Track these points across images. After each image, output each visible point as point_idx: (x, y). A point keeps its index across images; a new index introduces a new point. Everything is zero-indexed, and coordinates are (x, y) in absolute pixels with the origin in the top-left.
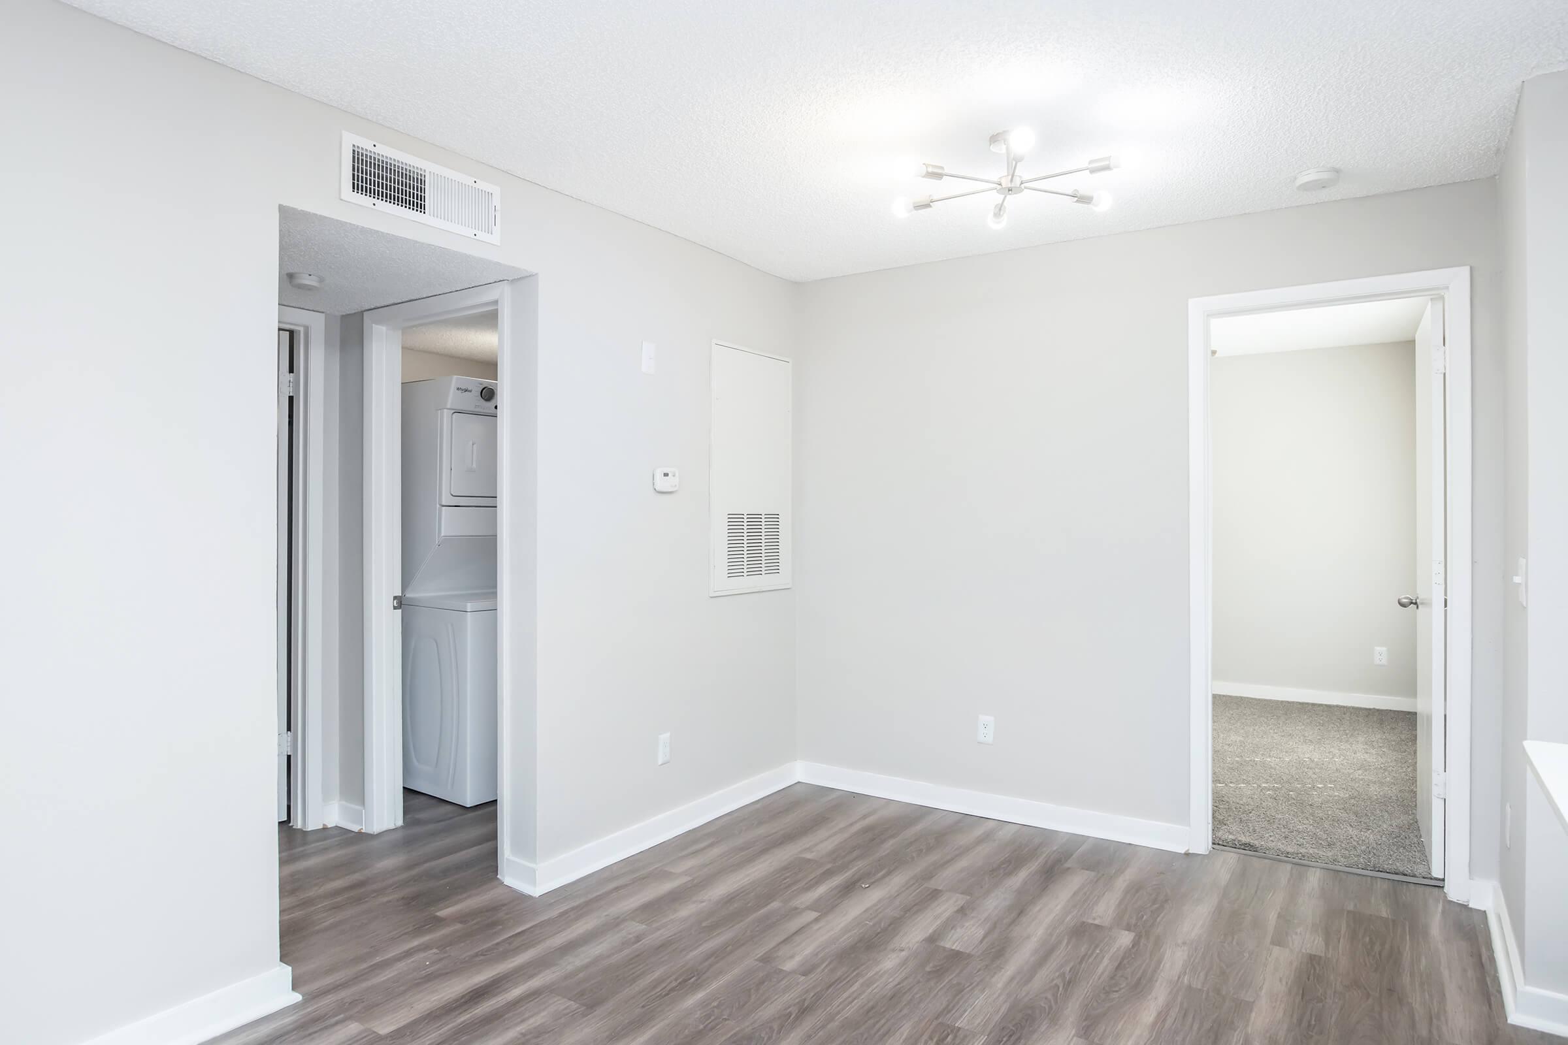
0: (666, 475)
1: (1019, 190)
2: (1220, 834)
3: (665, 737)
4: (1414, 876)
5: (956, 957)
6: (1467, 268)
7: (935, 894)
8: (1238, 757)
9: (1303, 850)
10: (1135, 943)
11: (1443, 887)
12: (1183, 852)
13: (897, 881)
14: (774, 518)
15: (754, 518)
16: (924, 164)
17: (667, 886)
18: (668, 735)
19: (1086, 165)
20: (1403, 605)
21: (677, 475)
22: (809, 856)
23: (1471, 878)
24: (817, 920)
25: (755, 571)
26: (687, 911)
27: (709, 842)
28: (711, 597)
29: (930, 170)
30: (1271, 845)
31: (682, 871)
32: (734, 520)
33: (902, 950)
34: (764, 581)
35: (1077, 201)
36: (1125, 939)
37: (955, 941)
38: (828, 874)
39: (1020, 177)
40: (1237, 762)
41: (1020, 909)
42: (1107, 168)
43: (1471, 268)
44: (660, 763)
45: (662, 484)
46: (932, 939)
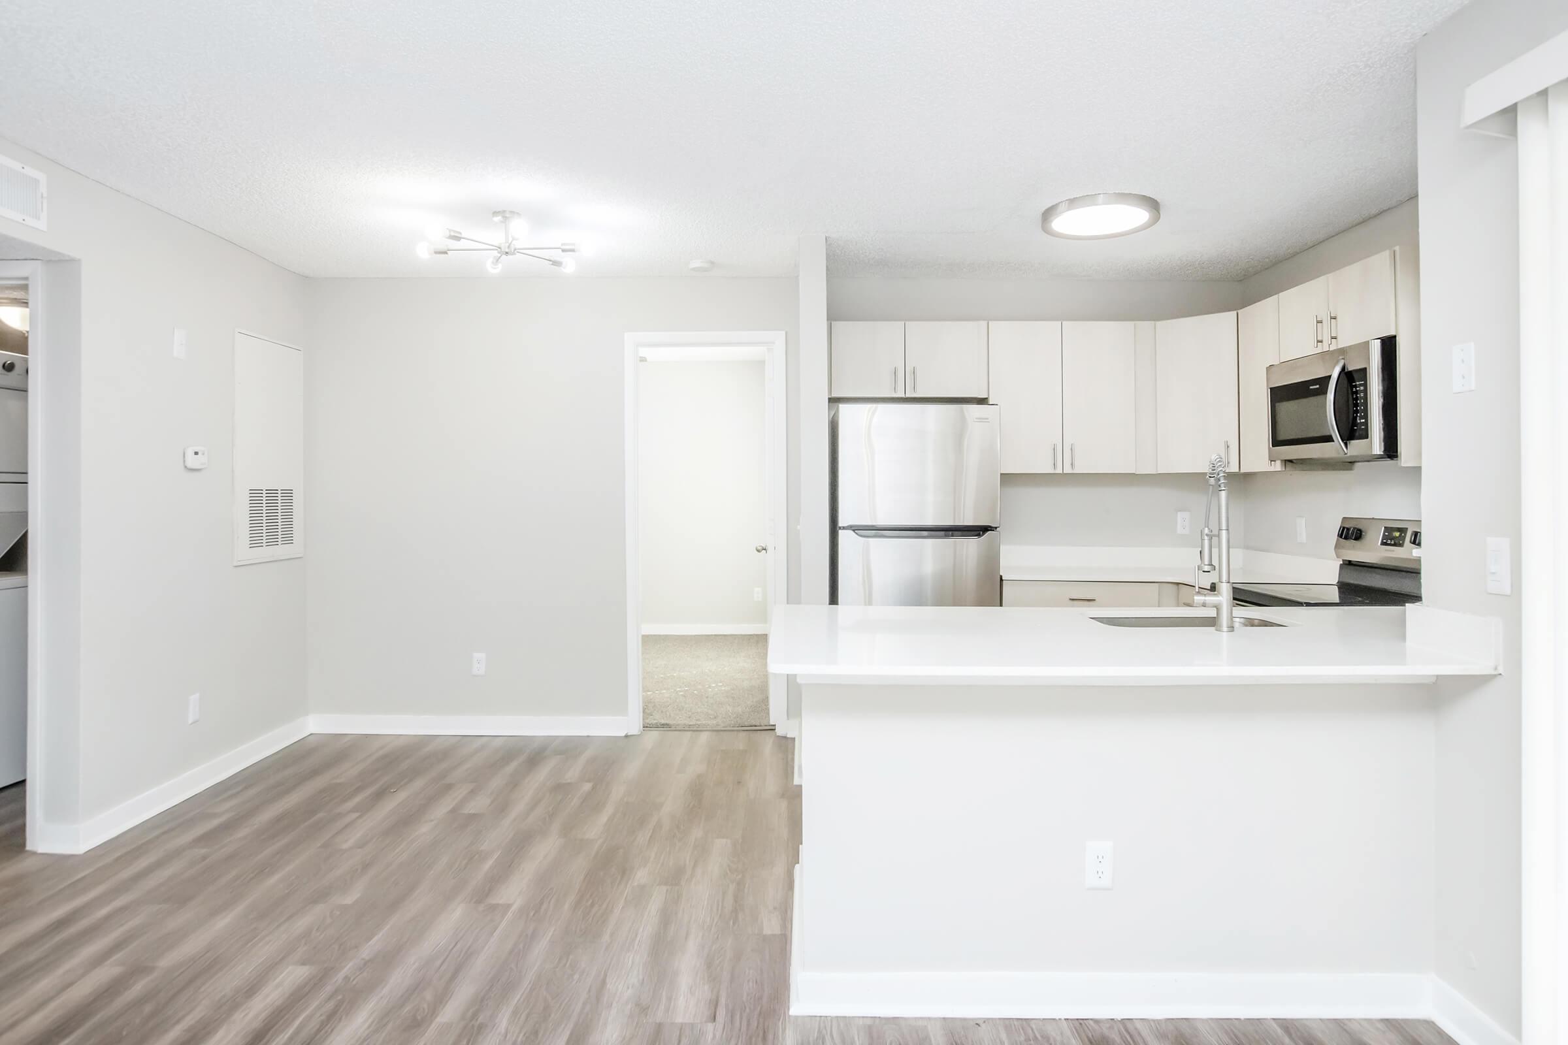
0: (196, 453)
1: (514, 254)
2: (647, 721)
3: (194, 698)
4: (761, 726)
5: (473, 817)
6: (784, 332)
7: (449, 787)
8: (662, 674)
9: (699, 723)
10: (593, 788)
11: (775, 729)
12: (624, 735)
13: (419, 783)
14: (288, 493)
15: (272, 492)
16: (447, 229)
17: (216, 822)
18: (197, 695)
19: (559, 245)
20: (758, 551)
21: (206, 454)
22: (338, 781)
23: (788, 719)
24: (358, 818)
25: (273, 542)
26: (243, 832)
27: (239, 788)
28: (236, 566)
29: (452, 234)
30: (679, 722)
31: (225, 810)
32: (255, 494)
33: (432, 821)
34: (281, 551)
35: (552, 264)
36: (587, 787)
37: (472, 808)
38: (359, 790)
39: (514, 245)
40: (662, 678)
41: (514, 783)
42: (573, 251)
43: (786, 333)
44: (190, 722)
45: (192, 461)
46: (453, 811)
